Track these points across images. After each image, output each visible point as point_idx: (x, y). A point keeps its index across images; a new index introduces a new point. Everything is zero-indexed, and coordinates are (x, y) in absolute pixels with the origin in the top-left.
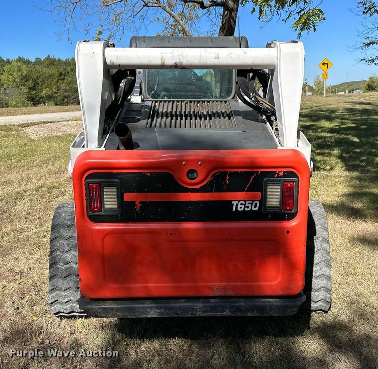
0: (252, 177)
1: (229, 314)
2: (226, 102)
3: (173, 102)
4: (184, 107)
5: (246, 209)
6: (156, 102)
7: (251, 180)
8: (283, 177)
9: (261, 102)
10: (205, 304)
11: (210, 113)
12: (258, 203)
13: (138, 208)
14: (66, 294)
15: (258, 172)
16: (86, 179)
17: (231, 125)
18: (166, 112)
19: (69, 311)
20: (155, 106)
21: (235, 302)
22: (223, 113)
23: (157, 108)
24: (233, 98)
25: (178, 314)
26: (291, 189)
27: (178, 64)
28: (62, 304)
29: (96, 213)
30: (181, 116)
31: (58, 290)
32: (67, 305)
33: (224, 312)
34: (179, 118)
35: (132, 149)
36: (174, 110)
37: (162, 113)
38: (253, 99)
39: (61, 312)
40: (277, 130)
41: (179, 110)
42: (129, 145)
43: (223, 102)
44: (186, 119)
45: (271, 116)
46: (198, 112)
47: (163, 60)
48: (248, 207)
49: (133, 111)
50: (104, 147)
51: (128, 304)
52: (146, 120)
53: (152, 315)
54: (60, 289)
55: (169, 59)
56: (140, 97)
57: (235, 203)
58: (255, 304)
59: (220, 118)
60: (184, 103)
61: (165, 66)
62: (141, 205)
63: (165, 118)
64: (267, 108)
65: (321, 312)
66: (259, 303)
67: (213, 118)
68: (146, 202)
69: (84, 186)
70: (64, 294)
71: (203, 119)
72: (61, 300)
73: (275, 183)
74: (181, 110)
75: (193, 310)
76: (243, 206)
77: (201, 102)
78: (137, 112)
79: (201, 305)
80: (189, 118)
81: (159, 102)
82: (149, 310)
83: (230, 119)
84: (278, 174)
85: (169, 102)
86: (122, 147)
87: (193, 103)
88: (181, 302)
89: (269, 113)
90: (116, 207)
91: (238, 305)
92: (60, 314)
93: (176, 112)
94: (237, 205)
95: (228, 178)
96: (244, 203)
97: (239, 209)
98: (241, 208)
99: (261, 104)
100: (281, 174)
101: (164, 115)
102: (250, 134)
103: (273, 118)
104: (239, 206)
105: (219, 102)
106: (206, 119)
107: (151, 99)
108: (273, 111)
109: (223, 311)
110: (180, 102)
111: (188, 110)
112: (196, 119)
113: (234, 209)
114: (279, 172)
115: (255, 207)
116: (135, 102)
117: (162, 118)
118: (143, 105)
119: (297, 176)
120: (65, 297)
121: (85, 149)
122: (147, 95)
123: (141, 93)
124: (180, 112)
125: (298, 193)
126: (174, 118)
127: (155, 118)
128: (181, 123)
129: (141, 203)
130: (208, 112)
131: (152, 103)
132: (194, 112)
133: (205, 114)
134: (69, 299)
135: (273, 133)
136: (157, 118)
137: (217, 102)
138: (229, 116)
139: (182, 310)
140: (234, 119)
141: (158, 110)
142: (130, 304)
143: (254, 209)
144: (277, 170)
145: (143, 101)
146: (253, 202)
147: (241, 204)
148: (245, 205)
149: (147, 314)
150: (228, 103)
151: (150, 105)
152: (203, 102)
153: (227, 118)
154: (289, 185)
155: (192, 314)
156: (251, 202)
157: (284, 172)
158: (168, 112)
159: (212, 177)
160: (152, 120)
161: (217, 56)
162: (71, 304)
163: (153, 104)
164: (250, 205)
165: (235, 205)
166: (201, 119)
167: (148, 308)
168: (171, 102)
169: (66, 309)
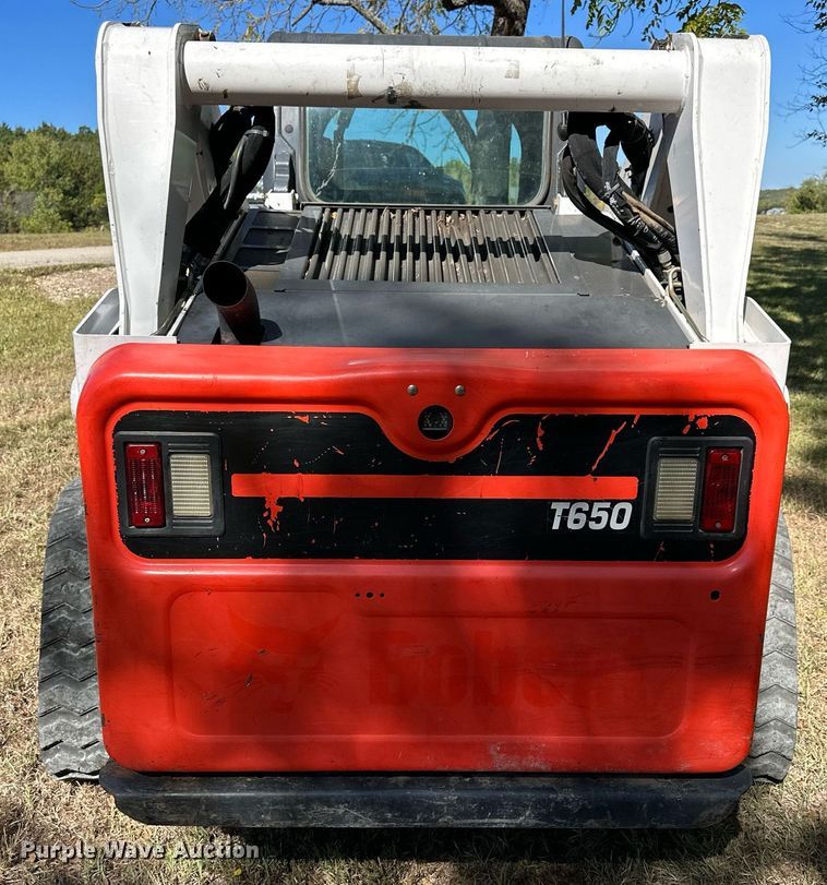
0: (614, 433)
1: (532, 822)
2: (522, 214)
3: (380, 212)
4: (410, 224)
5: (593, 526)
6: (333, 210)
7: (611, 441)
8: (708, 432)
9: (635, 210)
10: (466, 795)
11: (480, 242)
12: (629, 508)
13: (274, 516)
14: (85, 724)
15: (634, 416)
16: (117, 429)
17: (542, 275)
18: (361, 236)
19: (93, 769)
20: (330, 220)
21: (551, 790)
22: (517, 244)
23: (335, 225)
24: (542, 203)
25: (385, 820)
26: (730, 471)
27: (398, 92)
28: (73, 750)
29: (148, 531)
30: (402, 250)
31: (64, 713)
32: (89, 753)
33: (520, 815)
34: (396, 254)
35: (257, 342)
36: (383, 231)
37: (350, 240)
38: (612, 201)
39: (73, 771)
40: (680, 291)
41: (395, 232)
42: (251, 329)
43: (517, 214)
44: (416, 257)
45: (659, 251)
46: (449, 240)
47: (355, 78)
48: (598, 520)
49: (272, 231)
50: (175, 334)
51: (242, 790)
52: (306, 258)
53: (311, 821)
54: (68, 713)
55: (372, 76)
56: (290, 195)
57: (559, 508)
58: (609, 794)
59: (509, 256)
60: (410, 215)
61: (361, 96)
62: (280, 509)
63: (356, 253)
64: (651, 228)
65: (766, 781)
66: (621, 794)
67: (490, 256)
68: (297, 500)
69: (111, 452)
70: (78, 725)
71: (463, 257)
72: (69, 740)
73: (681, 452)
74: (402, 232)
75: (430, 808)
76: (583, 517)
77: (455, 213)
78: (282, 235)
79: (453, 796)
80: (423, 255)
81: (340, 210)
82: (301, 807)
83: (537, 258)
84: (694, 424)
85: (369, 210)
86: (227, 337)
87: (434, 213)
88: (396, 786)
89: (656, 243)
90: (209, 513)
91: (560, 797)
92: (71, 775)
93: (387, 238)
94: (566, 512)
95: (541, 432)
96: (586, 507)
97: (571, 525)
98: (576, 521)
99: (635, 214)
100: (703, 424)
101: (356, 244)
102: (602, 303)
103: (664, 257)
104: (572, 516)
105: (505, 212)
106: (470, 259)
107: (320, 202)
108: (668, 236)
109: (517, 815)
110: (398, 212)
111: (420, 232)
112: (443, 258)
113: (556, 526)
114: (697, 418)
115: (620, 521)
116: (276, 208)
117: (349, 252)
118: (299, 216)
119: (748, 431)
120: (81, 735)
121: (121, 339)
122: (310, 189)
123: (292, 185)
124: (400, 238)
125: (751, 483)
126: (383, 254)
127: (330, 253)
128: (401, 269)
129: (281, 502)
130: (475, 239)
131: (323, 211)
132: (438, 238)
133: (467, 243)
134: (91, 739)
135: (668, 299)
136: (336, 252)
137: (499, 212)
138: (536, 251)
139: (398, 810)
140: (551, 259)
141: (338, 231)
142: (248, 790)
143: (615, 526)
144: (692, 413)
145: (297, 206)
146: (613, 506)
147: (579, 511)
148: (588, 513)
149: (295, 819)
150: (528, 215)
151: (317, 218)
152: (460, 212)
153: (530, 256)
154: (725, 458)
155: (425, 821)
156: (608, 505)
157: (712, 419)
158: (367, 237)
159: (493, 431)
160: (321, 259)
161: (514, 68)
162: (98, 752)
163: (325, 216)
164: (604, 515)
165: (559, 513)
166: (456, 259)
167: (298, 802)
168: (375, 212)
169: (84, 764)
